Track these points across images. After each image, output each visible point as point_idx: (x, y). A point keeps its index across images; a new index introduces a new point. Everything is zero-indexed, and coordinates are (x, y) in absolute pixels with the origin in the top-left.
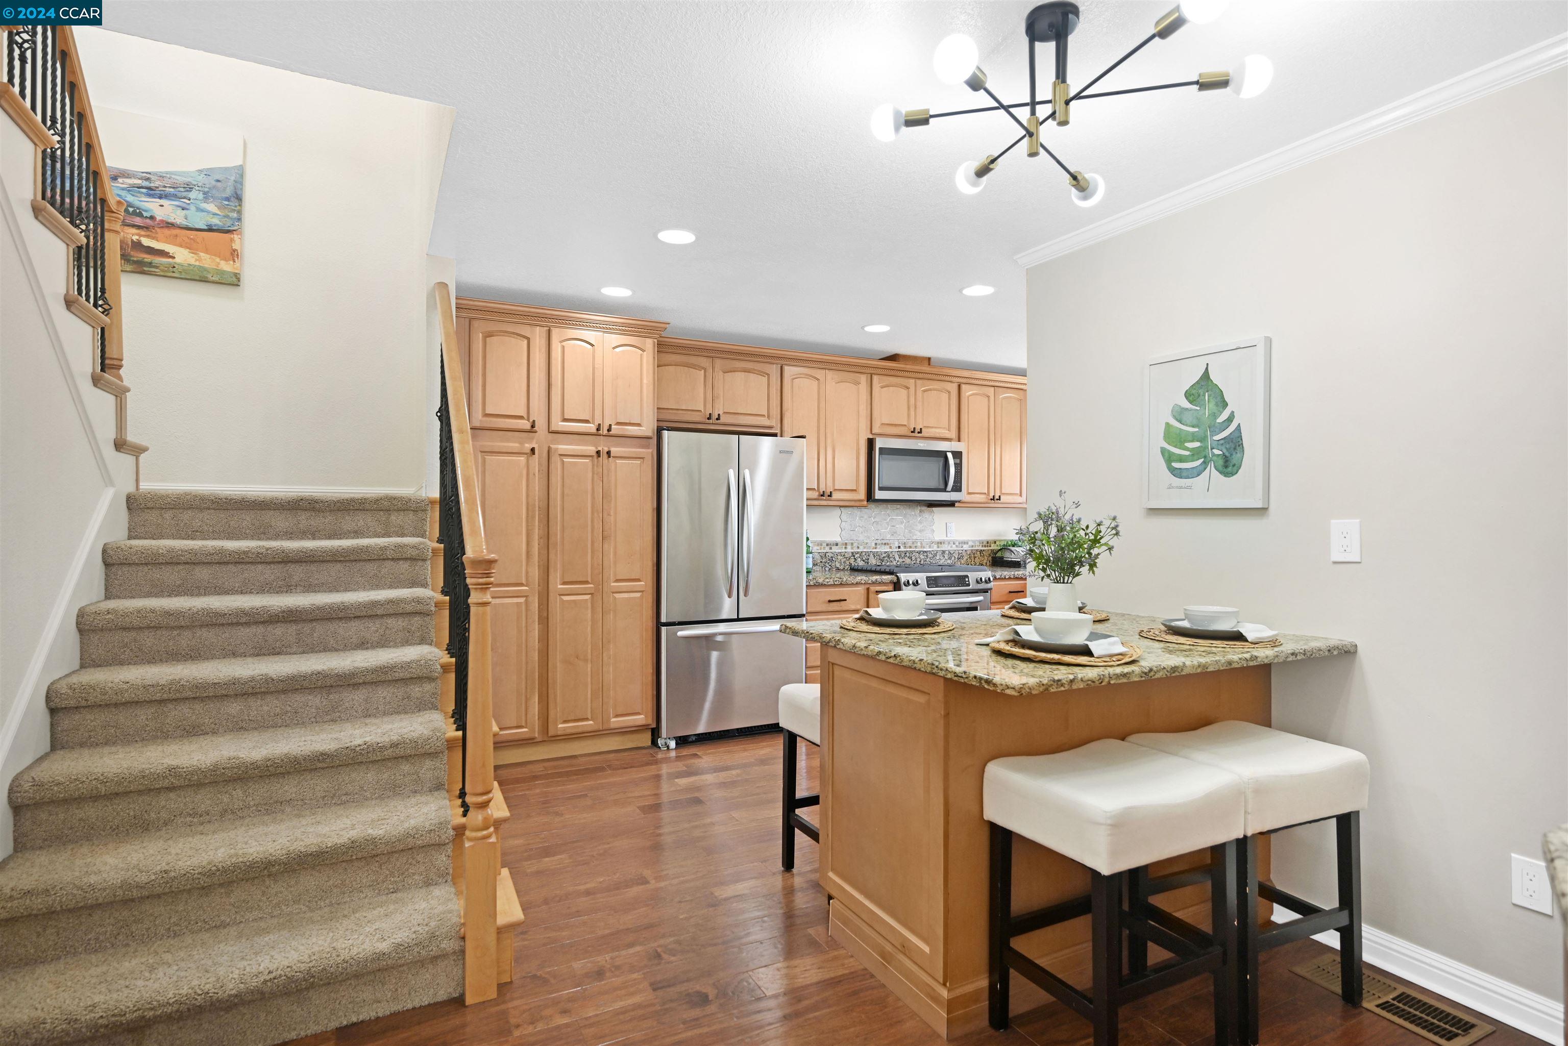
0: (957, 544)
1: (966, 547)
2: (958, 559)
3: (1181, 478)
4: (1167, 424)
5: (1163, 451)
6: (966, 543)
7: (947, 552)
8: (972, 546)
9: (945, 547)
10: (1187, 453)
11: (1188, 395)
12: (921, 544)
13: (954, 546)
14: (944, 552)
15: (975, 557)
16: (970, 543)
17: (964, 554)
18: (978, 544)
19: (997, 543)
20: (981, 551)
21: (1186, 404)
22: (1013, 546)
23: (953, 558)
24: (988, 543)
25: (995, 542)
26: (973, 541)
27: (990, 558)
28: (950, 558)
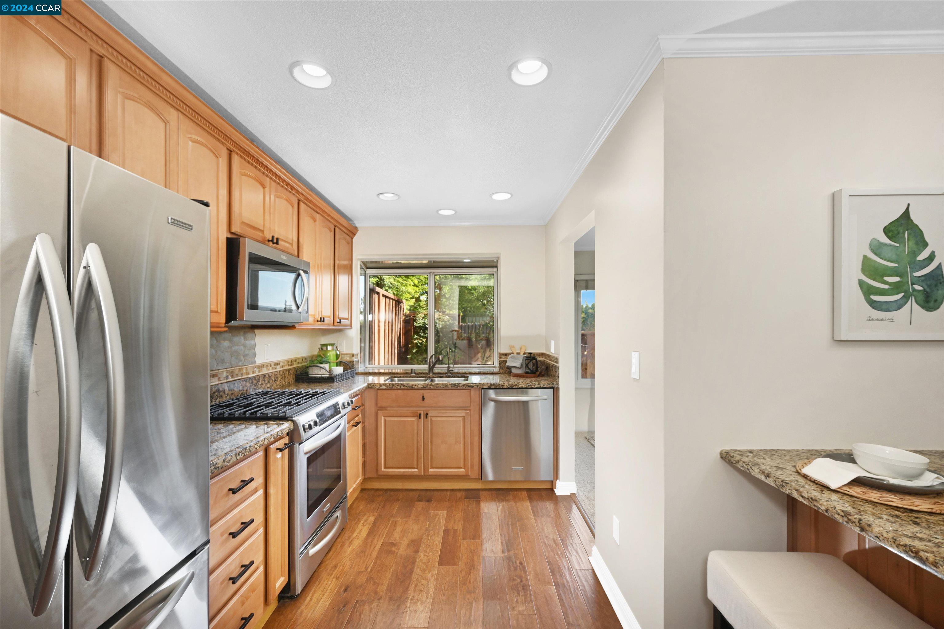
0: (273, 366)
1: (279, 368)
2: (275, 380)
3: (881, 310)
4: (865, 257)
5: (861, 283)
6: (277, 364)
7: (267, 376)
8: (283, 367)
9: (265, 371)
10: (886, 287)
11: (887, 231)
12: (247, 370)
13: (271, 368)
14: (264, 376)
15: (285, 377)
16: (282, 364)
17: (278, 375)
18: (286, 363)
19: (297, 361)
20: (289, 370)
21: (885, 240)
22: (321, 363)
23: (271, 382)
24: (292, 361)
25: (296, 360)
26: (283, 362)
27: (294, 376)
28: (269, 382)
